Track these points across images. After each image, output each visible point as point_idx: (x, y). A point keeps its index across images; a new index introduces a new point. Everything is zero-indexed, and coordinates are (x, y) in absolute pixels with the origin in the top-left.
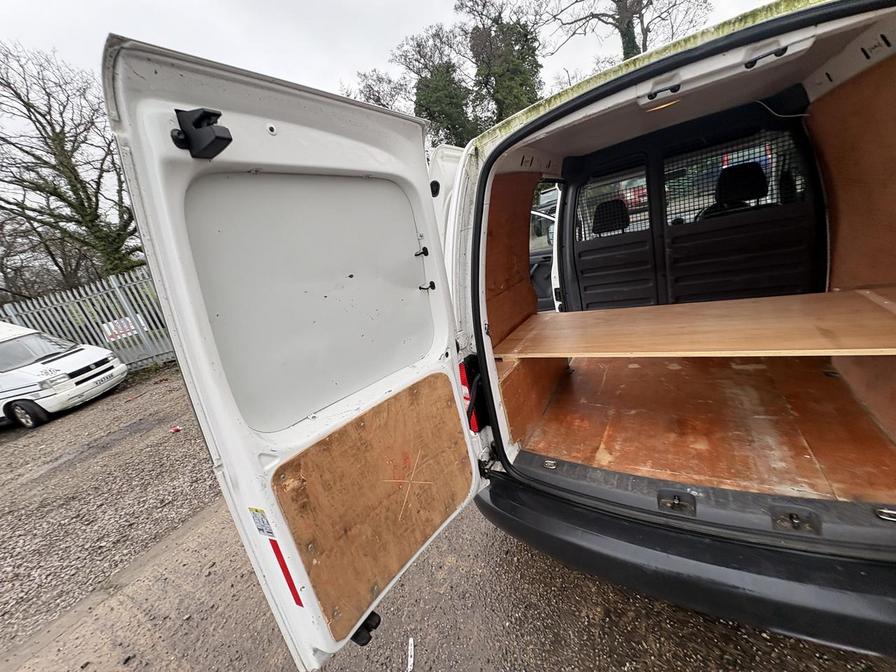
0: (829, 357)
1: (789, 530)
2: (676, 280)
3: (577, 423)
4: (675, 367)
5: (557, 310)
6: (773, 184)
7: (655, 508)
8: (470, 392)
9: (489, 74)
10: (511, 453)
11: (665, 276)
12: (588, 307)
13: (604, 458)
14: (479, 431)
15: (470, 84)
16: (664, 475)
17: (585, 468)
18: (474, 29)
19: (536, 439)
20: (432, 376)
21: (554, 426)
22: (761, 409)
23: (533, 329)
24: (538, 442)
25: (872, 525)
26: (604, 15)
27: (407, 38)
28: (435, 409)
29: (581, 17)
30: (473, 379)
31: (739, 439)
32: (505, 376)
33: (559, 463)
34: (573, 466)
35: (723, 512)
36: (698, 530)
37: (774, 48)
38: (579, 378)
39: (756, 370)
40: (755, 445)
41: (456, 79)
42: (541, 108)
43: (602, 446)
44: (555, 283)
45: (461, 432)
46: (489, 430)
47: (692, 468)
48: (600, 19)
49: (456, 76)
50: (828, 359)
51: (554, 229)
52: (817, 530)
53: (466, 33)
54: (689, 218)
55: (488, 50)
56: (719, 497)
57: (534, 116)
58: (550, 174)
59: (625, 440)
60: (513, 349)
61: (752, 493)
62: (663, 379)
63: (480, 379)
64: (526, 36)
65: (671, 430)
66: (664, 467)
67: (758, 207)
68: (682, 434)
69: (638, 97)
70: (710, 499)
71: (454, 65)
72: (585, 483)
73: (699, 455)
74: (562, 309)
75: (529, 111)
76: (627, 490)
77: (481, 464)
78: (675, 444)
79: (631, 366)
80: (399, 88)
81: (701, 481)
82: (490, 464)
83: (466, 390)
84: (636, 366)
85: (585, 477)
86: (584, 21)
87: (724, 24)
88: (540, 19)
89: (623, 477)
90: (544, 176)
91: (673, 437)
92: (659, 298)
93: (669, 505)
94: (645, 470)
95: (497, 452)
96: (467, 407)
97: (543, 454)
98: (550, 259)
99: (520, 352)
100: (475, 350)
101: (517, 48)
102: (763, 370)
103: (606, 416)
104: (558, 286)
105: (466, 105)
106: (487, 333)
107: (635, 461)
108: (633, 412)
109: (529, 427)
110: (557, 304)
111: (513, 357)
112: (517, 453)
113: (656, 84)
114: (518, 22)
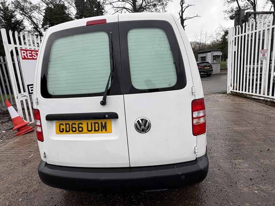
9: (82, 15)
26: (129, 9)
29: (120, 7)
48: (127, 10)
49: (67, 12)
64: (99, 6)
71: (66, 7)
80: (36, 8)
86: (121, 9)
88: (105, 2)
101: (95, 9)
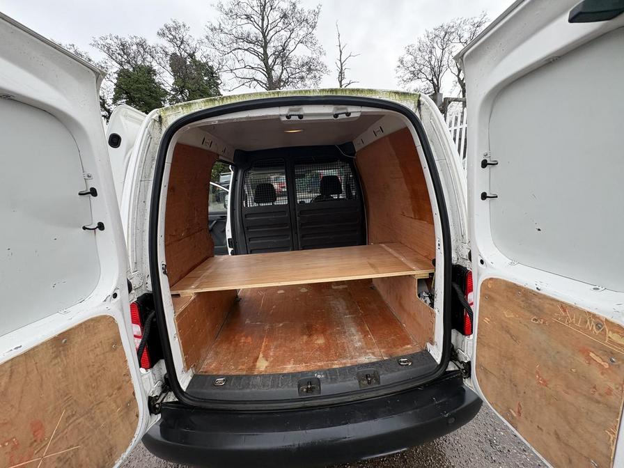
0: (371, 279)
1: (367, 386)
2: (303, 237)
3: (243, 340)
4: (304, 290)
5: (230, 254)
7: (297, 396)
8: (142, 330)
9: (183, 87)
10: (184, 380)
11: (296, 233)
12: (251, 253)
13: (262, 365)
14: (151, 367)
15: (168, 89)
16: (301, 368)
17: (248, 377)
18: (173, 54)
19: (209, 361)
20: (92, 320)
21: (225, 346)
22: (347, 311)
23: (210, 267)
24: (211, 364)
25: (399, 370)
26: (261, 81)
27: (111, 35)
28: (92, 356)
29: (248, 77)
30: (146, 317)
31: (339, 333)
32: (181, 310)
33: (228, 379)
34: (238, 377)
35: (335, 385)
36: (323, 404)
37: (345, 111)
38: (246, 303)
39: (343, 288)
40: (347, 334)
41: (157, 81)
42: (216, 102)
43: (261, 355)
44: (229, 235)
45: (128, 374)
46: (162, 364)
47: (316, 358)
48: (258, 83)
49: (157, 79)
50: (371, 280)
51: (229, 197)
52: (378, 381)
53: (167, 54)
54: (308, 201)
55: (184, 71)
56: (332, 374)
57: (210, 106)
58: (225, 157)
59: (276, 348)
60: (191, 285)
61: (348, 367)
62: (297, 299)
63: (155, 317)
64: (212, 74)
65: (303, 334)
66: (301, 362)
67: (338, 199)
68: (310, 335)
69: (281, 115)
70: (328, 378)
71: (154, 71)
72: (248, 391)
73: (320, 348)
74: (233, 253)
75: (207, 101)
76: (278, 387)
77: (151, 401)
78: (307, 343)
79: (279, 292)
81: (322, 366)
82: (162, 397)
83: (137, 329)
84: (282, 291)
85: (247, 386)
86: (249, 80)
87: (323, 90)
88: (222, 68)
89: (275, 377)
90: (221, 158)
91: (305, 338)
92: (294, 247)
93: (305, 390)
94: (289, 368)
95: (170, 382)
96: (138, 345)
97: (215, 373)
98: (225, 218)
99: (197, 288)
100: (150, 289)
101: (206, 78)
102: (346, 288)
103: (264, 331)
104: (231, 237)
105: (164, 101)
106: (165, 273)
107: (284, 363)
108: (281, 325)
109: (203, 352)
110: (230, 250)
111: (190, 293)
112: (190, 378)
113: (291, 110)
114: (207, 63)
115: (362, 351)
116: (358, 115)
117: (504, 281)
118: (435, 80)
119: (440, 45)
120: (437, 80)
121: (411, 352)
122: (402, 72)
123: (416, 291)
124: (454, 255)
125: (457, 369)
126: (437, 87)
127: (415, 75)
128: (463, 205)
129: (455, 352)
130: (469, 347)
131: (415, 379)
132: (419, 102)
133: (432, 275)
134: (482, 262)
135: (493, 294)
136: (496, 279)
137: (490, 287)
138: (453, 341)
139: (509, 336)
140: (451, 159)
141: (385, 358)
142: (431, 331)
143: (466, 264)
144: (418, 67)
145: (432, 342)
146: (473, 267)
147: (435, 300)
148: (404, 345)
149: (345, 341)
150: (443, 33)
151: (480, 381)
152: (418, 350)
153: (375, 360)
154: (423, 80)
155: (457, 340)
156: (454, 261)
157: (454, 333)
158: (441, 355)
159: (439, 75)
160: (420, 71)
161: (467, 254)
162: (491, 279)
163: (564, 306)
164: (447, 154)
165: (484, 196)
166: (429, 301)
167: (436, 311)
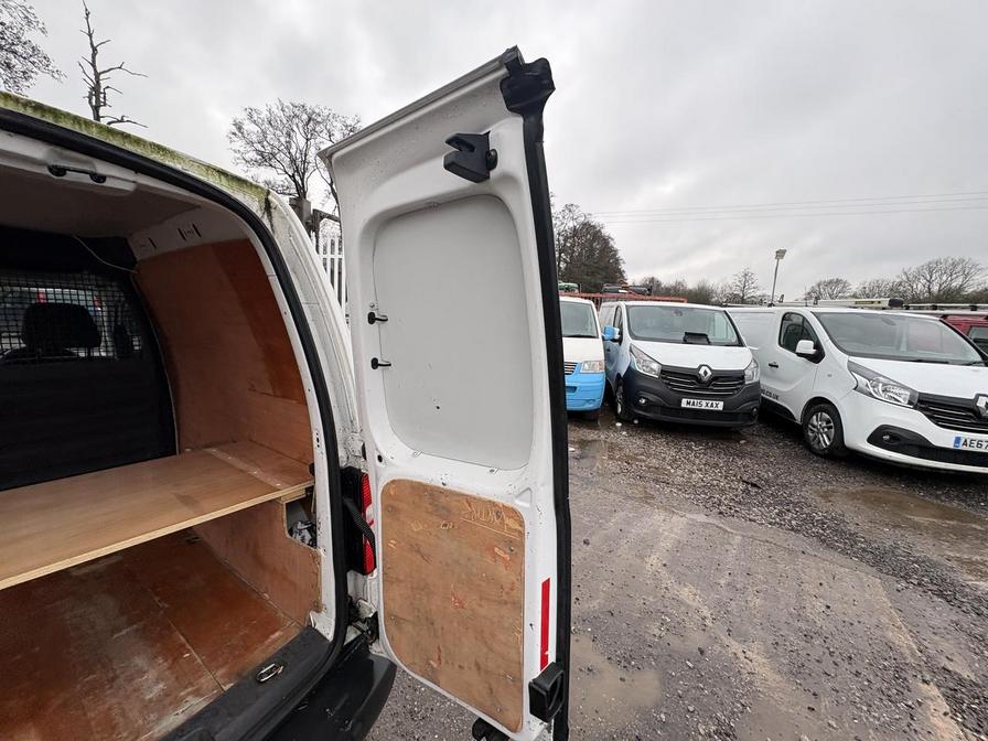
6: (106, 335)
25: (258, 697)
37: (88, 168)
40: (120, 681)
67: (89, 358)
115: (169, 701)
116: (129, 187)
117: (408, 481)
118: (297, 178)
119: (301, 129)
120: (302, 180)
121: (280, 645)
122: (239, 144)
123: (285, 525)
124: (341, 453)
125: (359, 633)
126: (302, 191)
127: (266, 159)
128: (349, 376)
129: (354, 607)
130: (373, 592)
131: (291, 696)
132: (268, 203)
133: (311, 490)
134: (380, 458)
135: (396, 504)
136: (399, 481)
137: (392, 493)
138: (350, 591)
139: (419, 556)
140: (327, 304)
141: (226, 688)
142: (316, 588)
143: (359, 464)
144: (269, 149)
145: (318, 608)
146: (370, 467)
147: (318, 532)
148: (267, 637)
149: (114, 701)
150: (305, 117)
151: (391, 640)
152: (294, 633)
153: (204, 705)
154: (280, 171)
155: (356, 587)
156: (343, 463)
157: (350, 576)
158: (333, 623)
159: (304, 174)
160: (274, 155)
161: (360, 449)
162: (393, 482)
163: (470, 500)
164: (320, 296)
165: (375, 364)
166: (308, 536)
167: (321, 551)
